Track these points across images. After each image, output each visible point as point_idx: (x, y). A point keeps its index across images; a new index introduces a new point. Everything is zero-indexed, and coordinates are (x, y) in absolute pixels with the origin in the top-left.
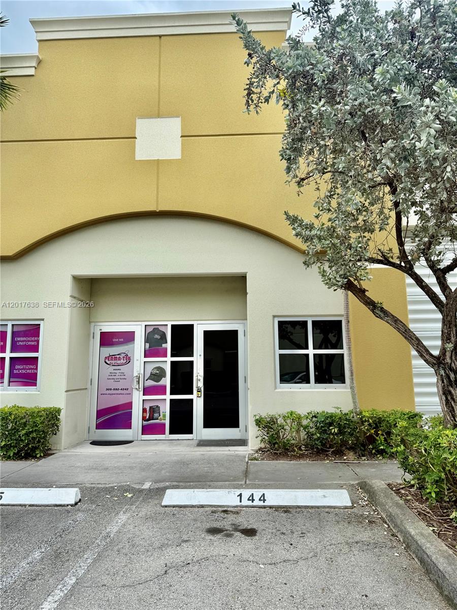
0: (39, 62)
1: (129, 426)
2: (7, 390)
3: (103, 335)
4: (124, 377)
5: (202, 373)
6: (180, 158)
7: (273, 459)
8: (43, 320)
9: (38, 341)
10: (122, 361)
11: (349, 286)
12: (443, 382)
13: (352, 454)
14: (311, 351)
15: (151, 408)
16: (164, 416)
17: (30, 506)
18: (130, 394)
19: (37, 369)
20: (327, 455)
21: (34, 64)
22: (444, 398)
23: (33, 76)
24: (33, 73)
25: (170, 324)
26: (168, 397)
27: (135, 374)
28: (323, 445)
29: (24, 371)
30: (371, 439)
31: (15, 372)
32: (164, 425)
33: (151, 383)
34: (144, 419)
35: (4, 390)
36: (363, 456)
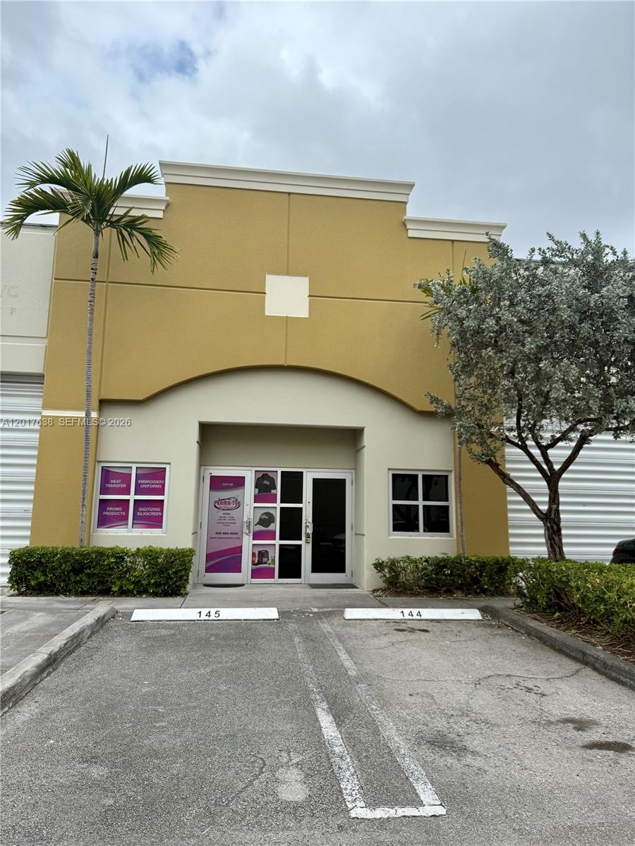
0: (168, 206)
1: (238, 570)
2: (131, 532)
3: (213, 479)
4: (233, 521)
5: (310, 519)
6: (307, 316)
7: (395, 596)
8: (169, 464)
9: (163, 485)
10: (232, 506)
11: (489, 462)
12: (549, 531)
13: (460, 592)
14: (421, 503)
15: (259, 552)
16: (274, 561)
17: (244, 620)
18: (239, 538)
19: (162, 511)
20: (440, 593)
21: (163, 208)
22: (549, 542)
23: (161, 219)
24: (162, 217)
25: (279, 471)
26: (278, 542)
27: (245, 519)
28: (438, 585)
29: (148, 514)
30: (476, 581)
31: (139, 514)
32: (273, 569)
33: (260, 528)
34: (253, 563)
35: (128, 532)
36: (470, 594)
